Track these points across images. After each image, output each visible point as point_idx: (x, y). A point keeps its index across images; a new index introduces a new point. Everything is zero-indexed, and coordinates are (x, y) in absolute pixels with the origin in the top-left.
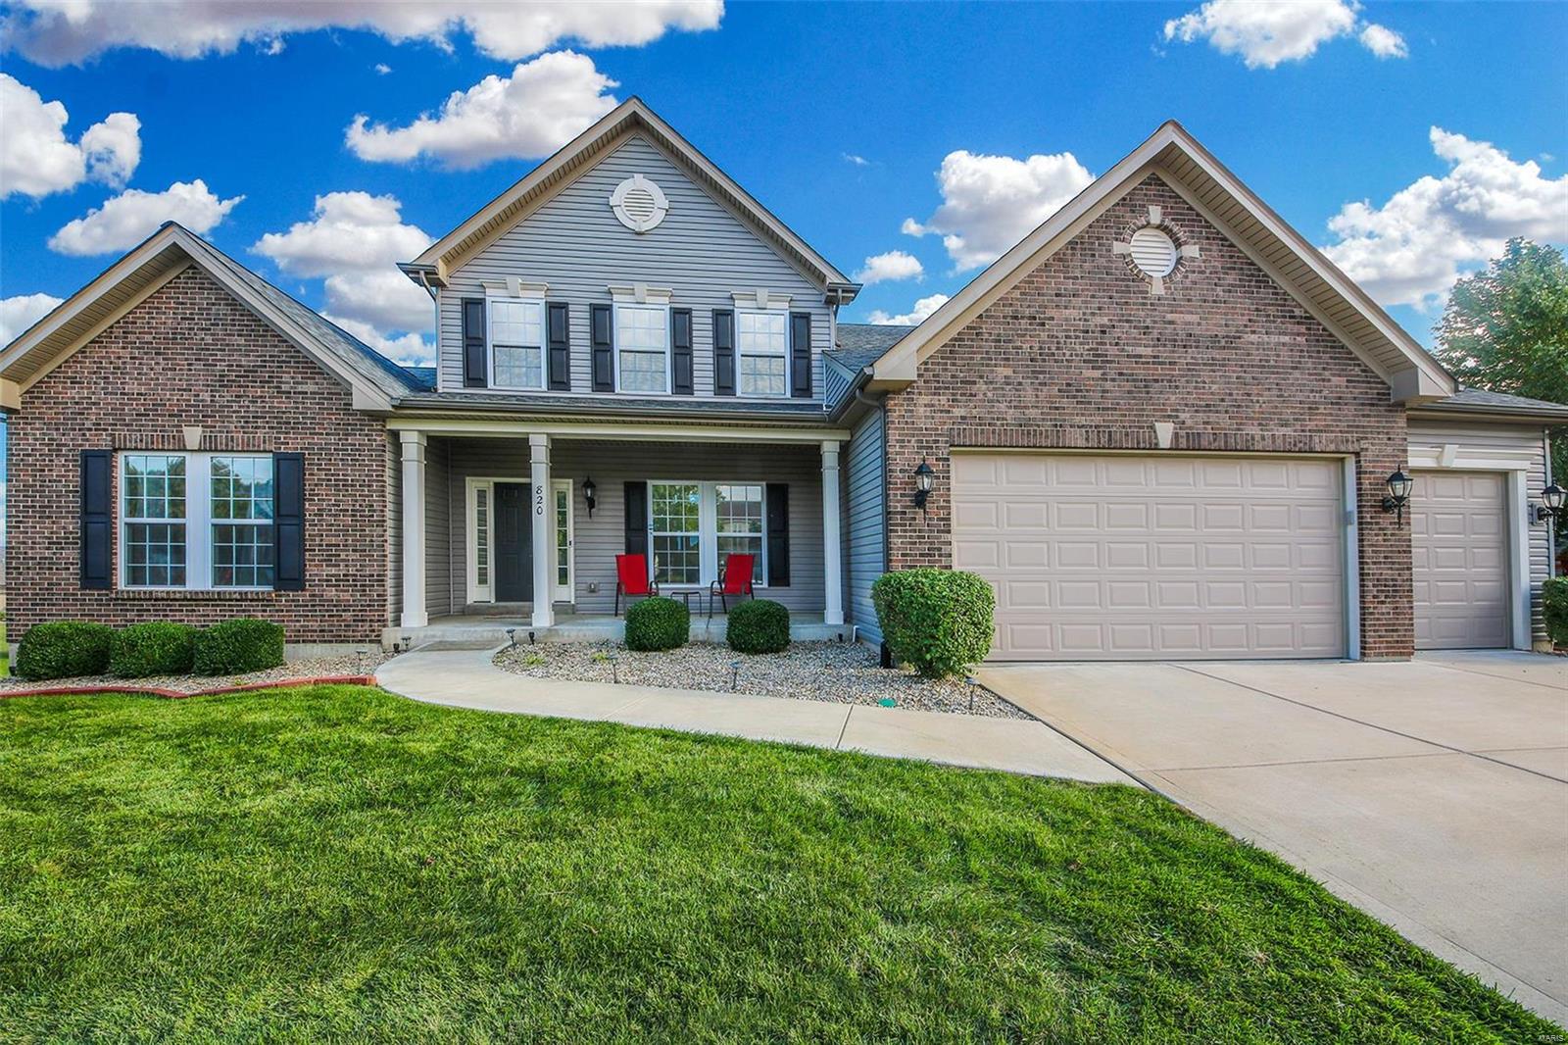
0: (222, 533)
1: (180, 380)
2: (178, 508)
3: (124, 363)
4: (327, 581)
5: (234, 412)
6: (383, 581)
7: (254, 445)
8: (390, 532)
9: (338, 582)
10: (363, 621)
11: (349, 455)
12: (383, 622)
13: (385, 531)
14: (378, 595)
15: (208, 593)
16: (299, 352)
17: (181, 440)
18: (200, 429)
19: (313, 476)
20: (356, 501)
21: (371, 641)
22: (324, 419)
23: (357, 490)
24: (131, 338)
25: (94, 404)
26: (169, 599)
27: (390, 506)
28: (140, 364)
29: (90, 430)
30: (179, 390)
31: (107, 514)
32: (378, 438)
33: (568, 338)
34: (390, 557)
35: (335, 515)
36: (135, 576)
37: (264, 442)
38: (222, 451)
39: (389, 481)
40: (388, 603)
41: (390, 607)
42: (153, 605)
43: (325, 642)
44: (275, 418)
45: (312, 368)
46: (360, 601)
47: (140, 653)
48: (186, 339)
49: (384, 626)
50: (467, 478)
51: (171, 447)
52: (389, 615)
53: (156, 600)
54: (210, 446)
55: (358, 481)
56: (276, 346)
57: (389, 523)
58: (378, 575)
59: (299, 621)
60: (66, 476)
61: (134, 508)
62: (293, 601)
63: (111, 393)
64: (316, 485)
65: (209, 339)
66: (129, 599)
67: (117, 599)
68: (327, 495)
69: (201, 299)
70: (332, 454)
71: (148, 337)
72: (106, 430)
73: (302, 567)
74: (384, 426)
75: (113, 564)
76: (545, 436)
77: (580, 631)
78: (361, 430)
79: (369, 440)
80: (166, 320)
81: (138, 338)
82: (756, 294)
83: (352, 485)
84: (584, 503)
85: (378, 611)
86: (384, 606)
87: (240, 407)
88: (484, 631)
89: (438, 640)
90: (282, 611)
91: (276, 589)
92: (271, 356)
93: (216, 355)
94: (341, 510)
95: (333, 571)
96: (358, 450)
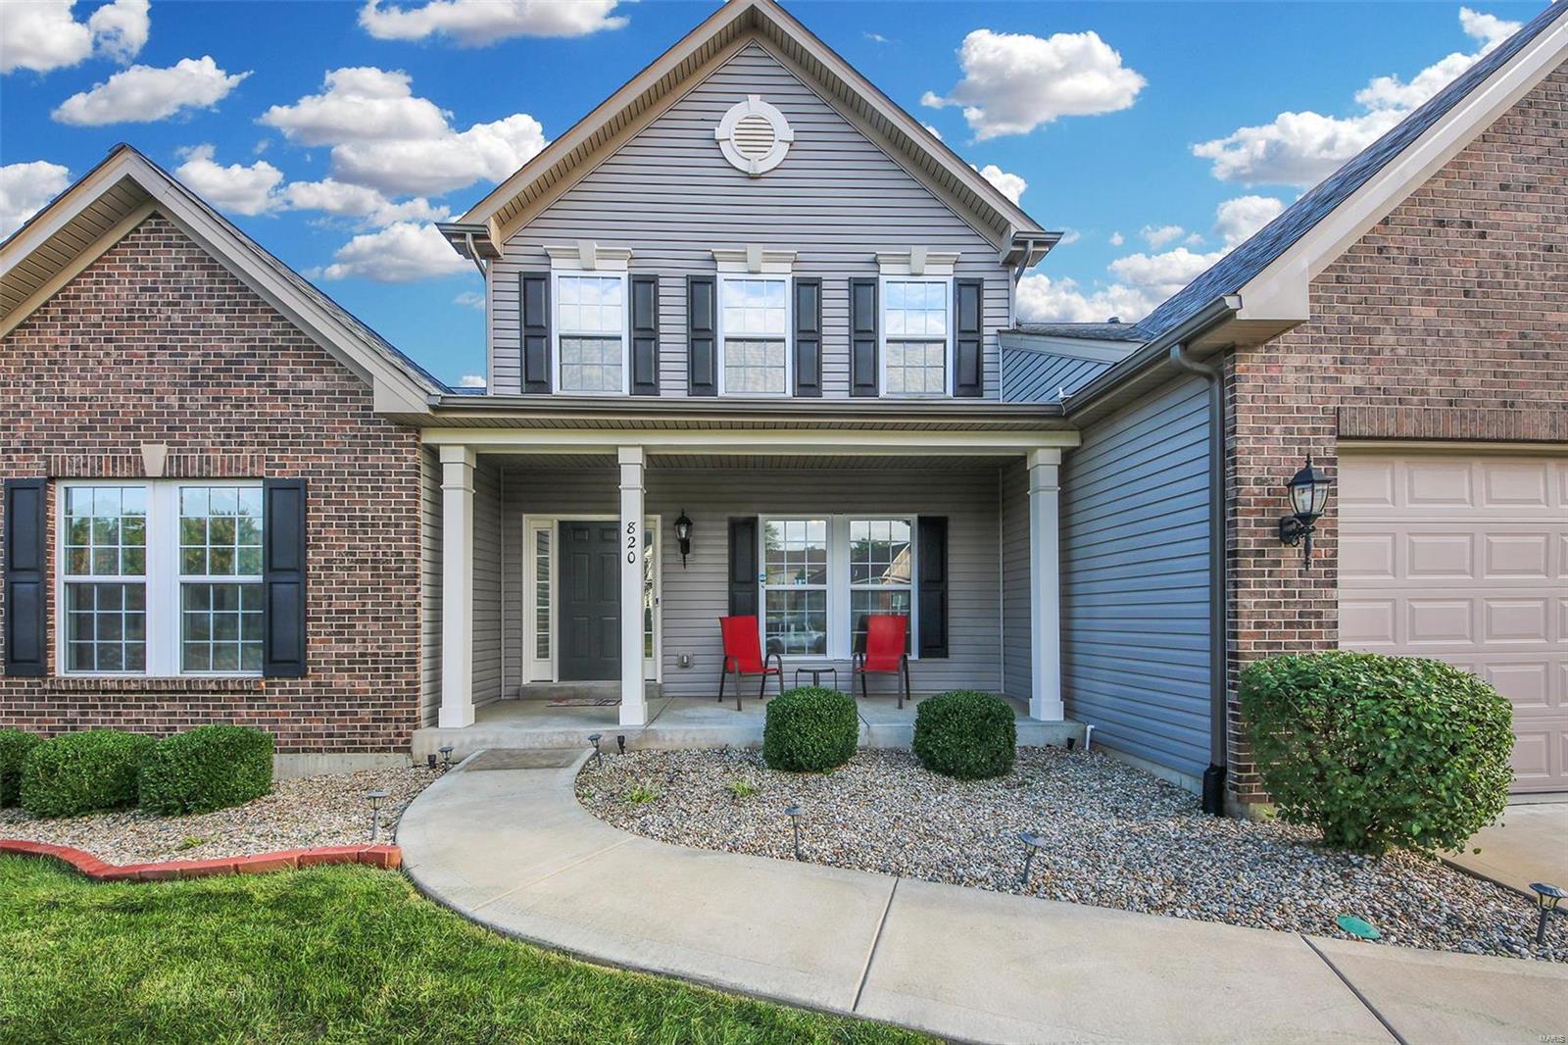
0: (195, 595)
1: (138, 378)
2: (136, 562)
3: (63, 355)
4: (338, 663)
5: (211, 422)
6: (414, 662)
7: (237, 469)
8: (425, 591)
9: (352, 664)
10: (386, 720)
11: (369, 481)
12: (414, 722)
13: (418, 590)
14: (407, 683)
15: (174, 682)
16: (300, 333)
17: (139, 463)
18: (164, 447)
19: (320, 513)
20: (378, 547)
21: (397, 750)
22: (335, 430)
23: (380, 532)
24: (73, 319)
25: (23, 414)
26: (121, 690)
27: (425, 554)
28: (85, 356)
29: (17, 451)
30: (136, 392)
31: (40, 570)
32: (410, 456)
33: (657, 324)
34: (425, 628)
35: (349, 568)
36: (80, 658)
37: (252, 464)
38: (194, 478)
39: (424, 518)
40: (421, 693)
41: (424, 699)
42: (101, 699)
43: (334, 750)
44: (268, 429)
45: (317, 355)
46: (382, 691)
47: (61, 780)
48: (147, 318)
49: (415, 727)
50: (524, 516)
51: (126, 474)
52: (423, 711)
54: (178, 472)
55: (381, 518)
56: (268, 326)
57: (424, 579)
58: (408, 654)
59: (297, 721)
61: (76, 563)
62: (290, 692)
63: (46, 399)
64: (323, 525)
65: (177, 318)
66: (68, 691)
67: (53, 691)
68: (337, 539)
69: (167, 260)
70: (345, 481)
71: (95, 318)
72: (38, 451)
73: (302, 644)
74: (418, 439)
75: (48, 641)
76: (640, 450)
77: (687, 732)
78: (386, 444)
79: (397, 459)
80: (120, 291)
81: (82, 319)
82: (910, 255)
83: (373, 525)
84: (675, 546)
85: (406, 705)
86: (416, 698)
87: (219, 414)
88: (554, 733)
89: (490, 747)
90: (275, 707)
91: (266, 676)
92: (262, 340)
93: (187, 340)
94: (357, 561)
95: (346, 648)
96: (381, 474)
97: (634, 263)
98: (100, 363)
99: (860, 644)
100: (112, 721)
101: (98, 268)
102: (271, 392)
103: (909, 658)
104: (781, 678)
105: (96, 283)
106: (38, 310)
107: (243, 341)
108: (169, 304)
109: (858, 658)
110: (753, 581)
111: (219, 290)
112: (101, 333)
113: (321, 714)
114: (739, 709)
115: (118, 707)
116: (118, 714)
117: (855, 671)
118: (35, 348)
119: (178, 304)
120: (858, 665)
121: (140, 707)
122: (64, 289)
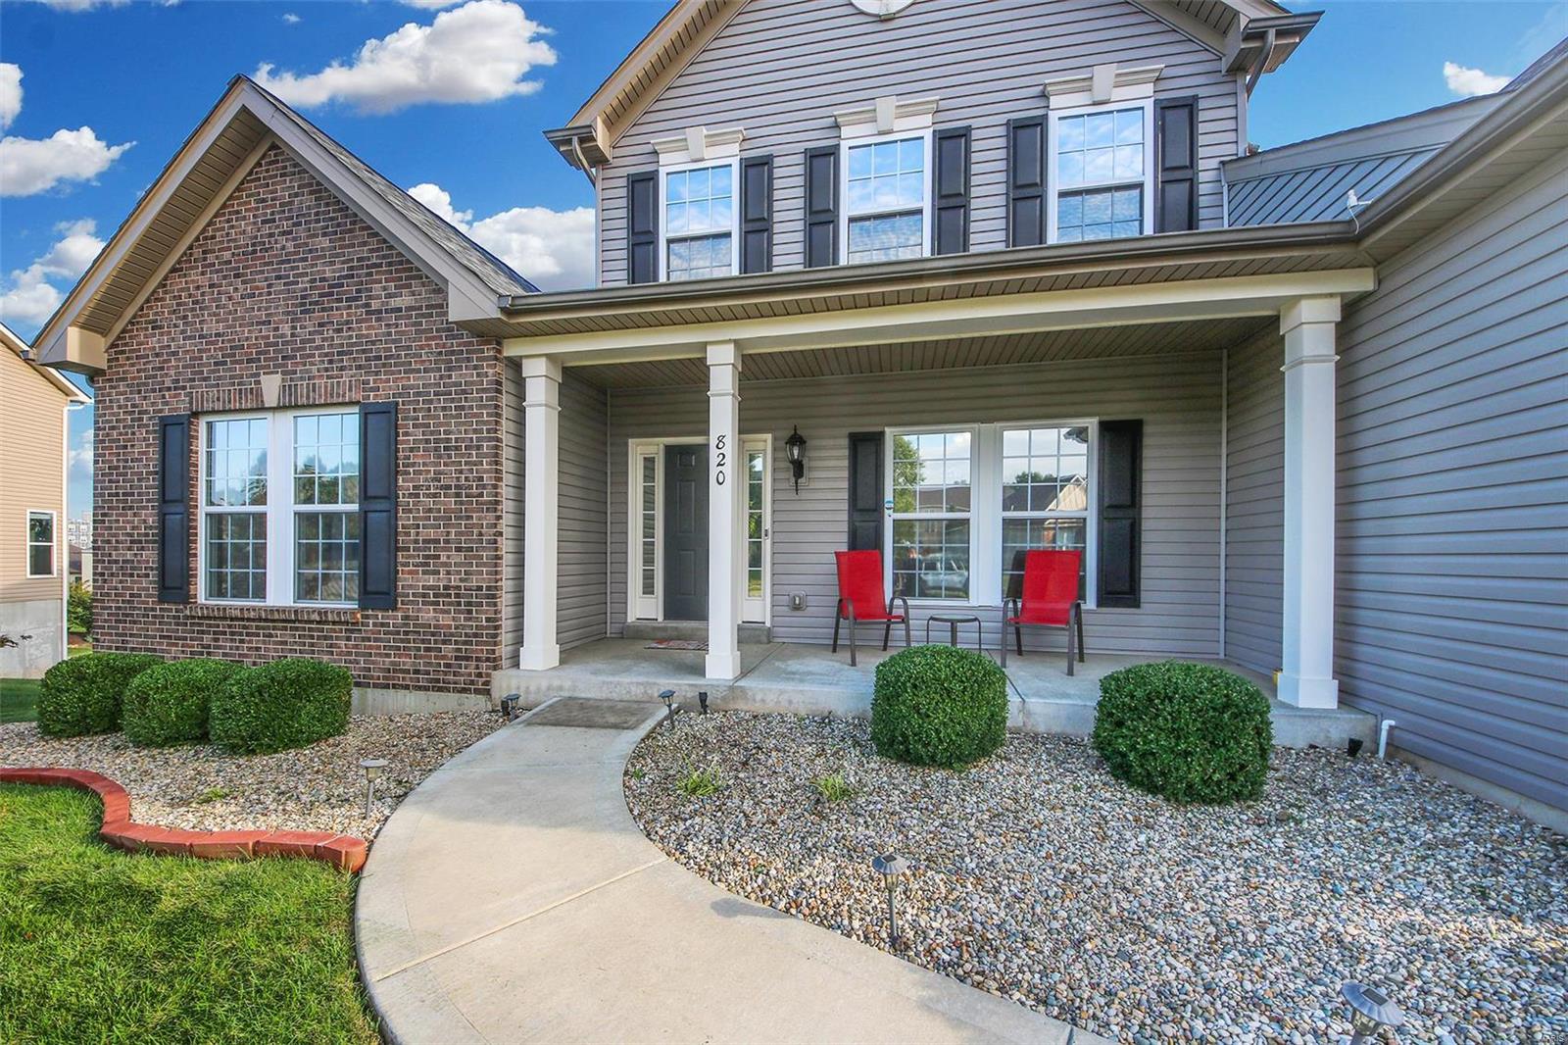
0: (306, 522)
1: (259, 310)
2: (260, 492)
4: (424, 595)
5: (317, 348)
6: (494, 596)
7: (338, 395)
8: (507, 519)
9: (438, 596)
10: (467, 659)
11: (453, 400)
12: (495, 663)
13: (499, 518)
14: (488, 620)
15: (287, 611)
17: (259, 394)
18: (279, 377)
19: (410, 436)
20: (461, 472)
21: (477, 692)
23: (462, 456)
24: (210, 258)
25: (173, 354)
27: (507, 479)
28: (219, 293)
29: (169, 389)
30: (258, 323)
31: (186, 501)
32: (491, 371)
34: (507, 560)
35: (435, 495)
36: (217, 588)
37: (350, 390)
38: (303, 407)
39: (506, 439)
40: (502, 631)
41: (506, 637)
42: (230, 626)
43: (420, 688)
44: (364, 351)
45: (408, 269)
46: (464, 627)
48: (267, 250)
49: (495, 668)
50: (630, 441)
51: (249, 406)
52: (504, 651)
53: (232, 619)
54: (290, 401)
55: (463, 440)
56: (365, 244)
57: (506, 506)
58: (489, 588)
59: (388, 656)
60: (145, 451)
61: (215, 494)
62: (382, 625)
63: (190, 338)
64: (412, 450)
65: (290, 245)
66: (207, 617)
67: (193, 617)
68: (424, 464)
69: (283, 190)
70: (431, 402)
71: (227, 255)
72: (184, 388)
73: (393, 576)
74: (499, 352)
75: (191, 569)
76: (731, 346)
77: (782, 692)
78: (468, 360)
79: (478, 375)
80: (245, 227)
81: (217, 258)
82: (1091, 78)
83: (457, 448)
84: (788, 469)
85: (486, 643)
86: (496, 636)
87: (323, 340)
88: (632, 683)
89: (566, 694)
90: (369, 640)
91: (363, 607)
92: (360, 260)
93: (297, 268)
94: (442, 487)
95: (431, 581)
96: (464, 392)
97: (746, 145)
98: (230, 299)
99: (1014, 589)
100: (237, 648)
101: (228, 207)
102: (367, 313)
103: (1083, 607)
104: (908, 626)
105: (228, 221)
106: (185, 254)
107: (343, 263)
108: (284, 233)
109: (1011, 605)
110: (877, 509)
111: (324, 213)
112: (232, 269)
113: (409, 649)
114: (854, 664)
115: (241, 634)
116: (242, 641)
117: (1006, 622)
118: (182, 290)
119: (290, 233)
120: (1011, 614)
121: (258, 635)
122: (204, 230)
